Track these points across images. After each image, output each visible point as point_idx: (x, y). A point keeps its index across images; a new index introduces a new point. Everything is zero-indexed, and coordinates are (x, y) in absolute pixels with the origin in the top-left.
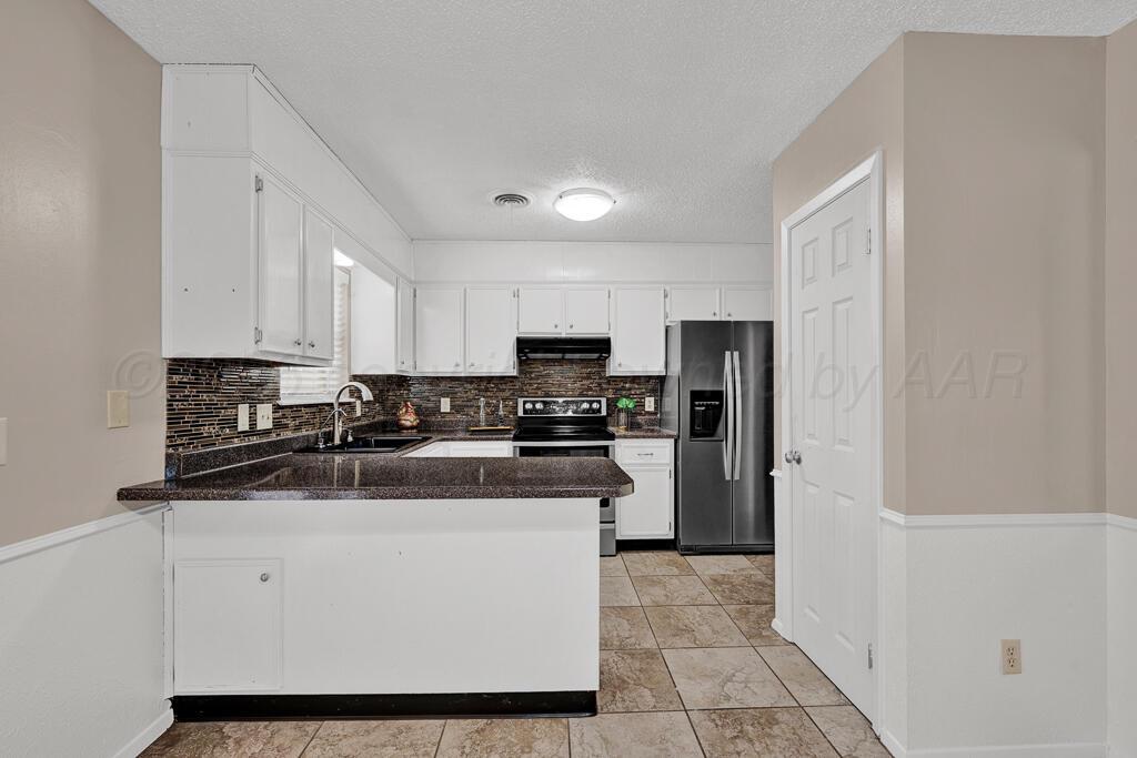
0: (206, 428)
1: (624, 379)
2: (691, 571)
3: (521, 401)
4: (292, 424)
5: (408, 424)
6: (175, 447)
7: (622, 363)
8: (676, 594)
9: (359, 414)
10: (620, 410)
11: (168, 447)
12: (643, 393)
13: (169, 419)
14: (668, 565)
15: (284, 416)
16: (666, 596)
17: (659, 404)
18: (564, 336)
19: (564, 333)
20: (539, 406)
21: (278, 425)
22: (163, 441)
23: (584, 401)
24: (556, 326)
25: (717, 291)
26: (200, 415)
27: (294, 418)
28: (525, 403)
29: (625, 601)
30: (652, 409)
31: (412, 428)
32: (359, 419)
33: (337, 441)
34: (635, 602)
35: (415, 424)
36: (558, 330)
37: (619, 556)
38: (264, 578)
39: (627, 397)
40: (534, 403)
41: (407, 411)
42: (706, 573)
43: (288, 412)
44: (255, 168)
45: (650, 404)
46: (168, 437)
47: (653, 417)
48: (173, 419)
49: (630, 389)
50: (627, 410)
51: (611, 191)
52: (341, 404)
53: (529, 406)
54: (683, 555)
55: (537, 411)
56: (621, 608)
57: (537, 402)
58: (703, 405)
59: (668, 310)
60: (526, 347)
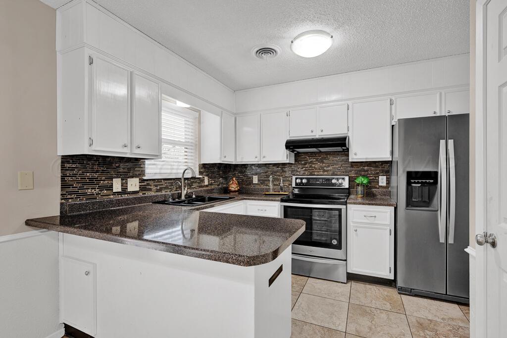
0: (89, 190)
1: (362, 163)
2: (402, 310)
3: (294, 178)
4: (154, 188)
5: (233, 189)
6: (67, 199)
7: (358, 153)
8: (379, 329)
9: (206, 183)
10: (358, 185)
11: (62, 199)
12: (378, 173)
13: (62, 185)
14: (385, 299)
15: (148, 184)
16: (370, 328)
17: (388, 181)
18: (317, 137)
19: (318, 135)
20: (304, 181)
21: (143, 189)
22: (59, 197)
23: (333, 178)
24: (312, 132)
25: (438, 95)
26: (85, 183)
27: (156, 186)
28: (296, 179)
29: (334, 324)
30: (384, 184)
31: (235, 191)
32: (207, 186)
33: (183, 198)
34: (342, 328)
35: (236, 189)
36: (313, 134)
37: (349, 284)
38: (87, 273)
39: (363, 176)
40: (302, 179)
41: (233, 183)
42: (415, 314)
43: (151, 183)
44: (87, 52)
45: (382, 181)
46: (61, 195)
47: (384, 190)
48: (64, 185)
49: (367, 171)
50: (362, 184)
51: (327, 30)
52: (185, 179)
53: (299, 181)
54: (399, 293)
55: (303, 184)
56: (329, 329)
57: (304, 178)
58: (418, 183)
59: (393, 113)
60: (291, 145)
